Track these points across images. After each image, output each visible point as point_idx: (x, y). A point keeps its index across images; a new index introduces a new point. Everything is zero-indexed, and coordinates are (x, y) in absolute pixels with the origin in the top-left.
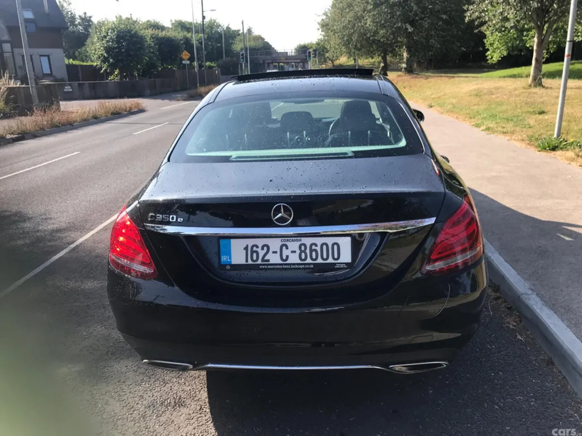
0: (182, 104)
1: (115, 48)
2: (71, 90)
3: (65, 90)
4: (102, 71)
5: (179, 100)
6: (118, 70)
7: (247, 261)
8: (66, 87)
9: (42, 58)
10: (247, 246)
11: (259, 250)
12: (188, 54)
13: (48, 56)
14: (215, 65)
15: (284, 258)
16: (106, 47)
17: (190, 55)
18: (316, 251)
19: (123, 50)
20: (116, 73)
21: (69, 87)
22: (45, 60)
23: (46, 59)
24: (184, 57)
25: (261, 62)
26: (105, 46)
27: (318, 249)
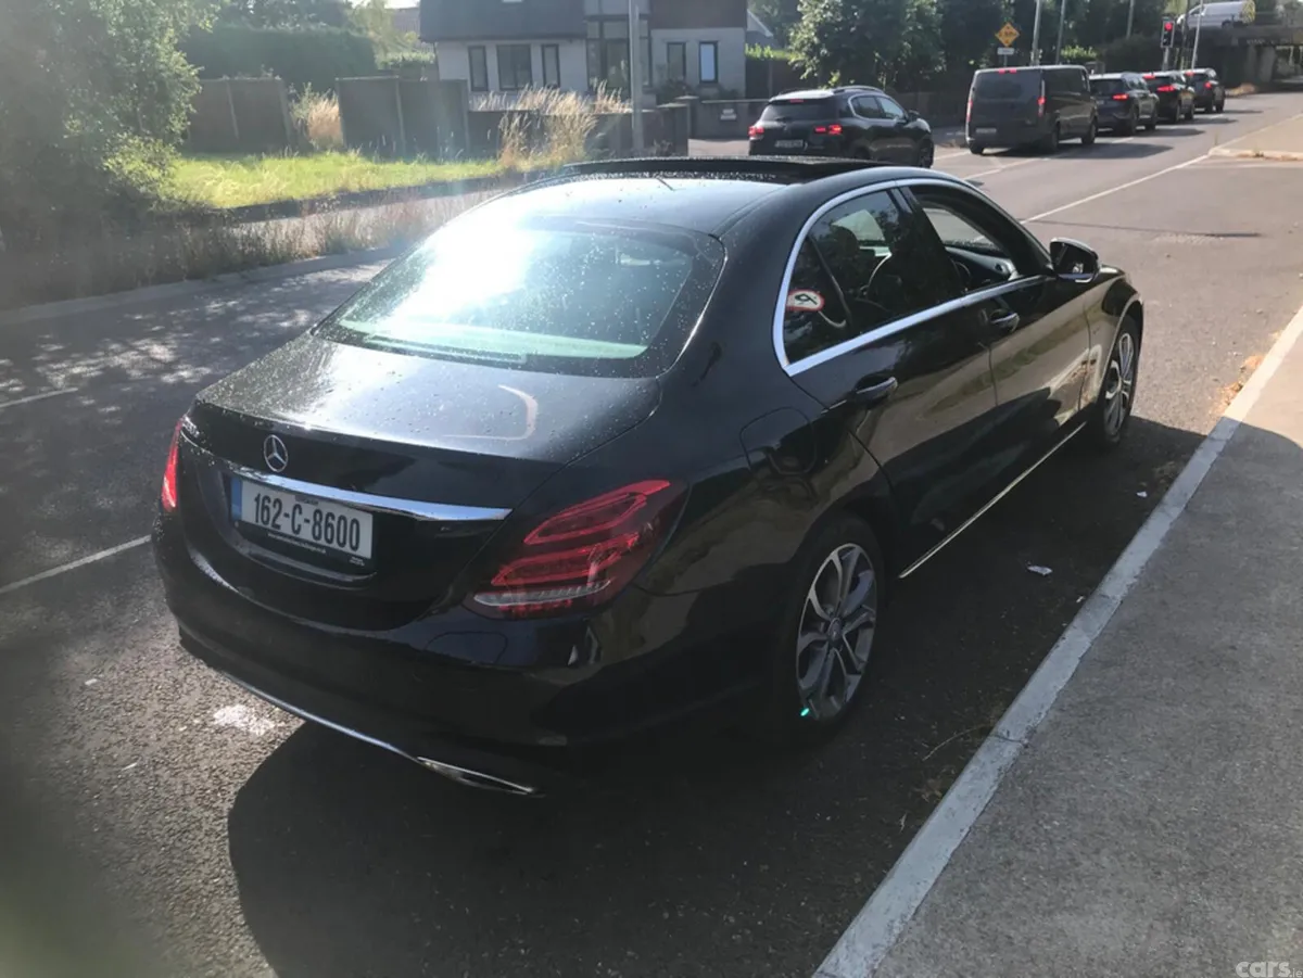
0: (955, 155)
1: (838, 24)
2: (734, 117)
3: (723, 117)
4: (805, 74)
5: (952, 146)
6: (838, 74)
7: (257, 521)
8: (725, 111)
9: (704, 47)
10: (259, 495)
11: (271, 505)
12: (1014, 31)
13: (715, 44)
14: (1094, 55)
15: (296, 528)
16: (819, 23)
17: (1018, 34)
18: (332, 526)
19: (853, 29)
20: (834, 79)
21: (731, 111)
22: (708, 51)
23: (711, 47)
24: (1002, 39)
25: (1235, 42)
26: (818, 20)
27: (335, 523)
